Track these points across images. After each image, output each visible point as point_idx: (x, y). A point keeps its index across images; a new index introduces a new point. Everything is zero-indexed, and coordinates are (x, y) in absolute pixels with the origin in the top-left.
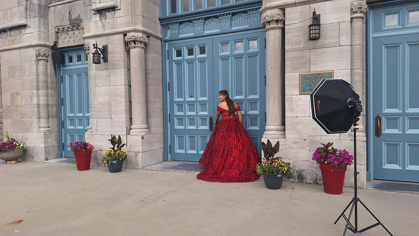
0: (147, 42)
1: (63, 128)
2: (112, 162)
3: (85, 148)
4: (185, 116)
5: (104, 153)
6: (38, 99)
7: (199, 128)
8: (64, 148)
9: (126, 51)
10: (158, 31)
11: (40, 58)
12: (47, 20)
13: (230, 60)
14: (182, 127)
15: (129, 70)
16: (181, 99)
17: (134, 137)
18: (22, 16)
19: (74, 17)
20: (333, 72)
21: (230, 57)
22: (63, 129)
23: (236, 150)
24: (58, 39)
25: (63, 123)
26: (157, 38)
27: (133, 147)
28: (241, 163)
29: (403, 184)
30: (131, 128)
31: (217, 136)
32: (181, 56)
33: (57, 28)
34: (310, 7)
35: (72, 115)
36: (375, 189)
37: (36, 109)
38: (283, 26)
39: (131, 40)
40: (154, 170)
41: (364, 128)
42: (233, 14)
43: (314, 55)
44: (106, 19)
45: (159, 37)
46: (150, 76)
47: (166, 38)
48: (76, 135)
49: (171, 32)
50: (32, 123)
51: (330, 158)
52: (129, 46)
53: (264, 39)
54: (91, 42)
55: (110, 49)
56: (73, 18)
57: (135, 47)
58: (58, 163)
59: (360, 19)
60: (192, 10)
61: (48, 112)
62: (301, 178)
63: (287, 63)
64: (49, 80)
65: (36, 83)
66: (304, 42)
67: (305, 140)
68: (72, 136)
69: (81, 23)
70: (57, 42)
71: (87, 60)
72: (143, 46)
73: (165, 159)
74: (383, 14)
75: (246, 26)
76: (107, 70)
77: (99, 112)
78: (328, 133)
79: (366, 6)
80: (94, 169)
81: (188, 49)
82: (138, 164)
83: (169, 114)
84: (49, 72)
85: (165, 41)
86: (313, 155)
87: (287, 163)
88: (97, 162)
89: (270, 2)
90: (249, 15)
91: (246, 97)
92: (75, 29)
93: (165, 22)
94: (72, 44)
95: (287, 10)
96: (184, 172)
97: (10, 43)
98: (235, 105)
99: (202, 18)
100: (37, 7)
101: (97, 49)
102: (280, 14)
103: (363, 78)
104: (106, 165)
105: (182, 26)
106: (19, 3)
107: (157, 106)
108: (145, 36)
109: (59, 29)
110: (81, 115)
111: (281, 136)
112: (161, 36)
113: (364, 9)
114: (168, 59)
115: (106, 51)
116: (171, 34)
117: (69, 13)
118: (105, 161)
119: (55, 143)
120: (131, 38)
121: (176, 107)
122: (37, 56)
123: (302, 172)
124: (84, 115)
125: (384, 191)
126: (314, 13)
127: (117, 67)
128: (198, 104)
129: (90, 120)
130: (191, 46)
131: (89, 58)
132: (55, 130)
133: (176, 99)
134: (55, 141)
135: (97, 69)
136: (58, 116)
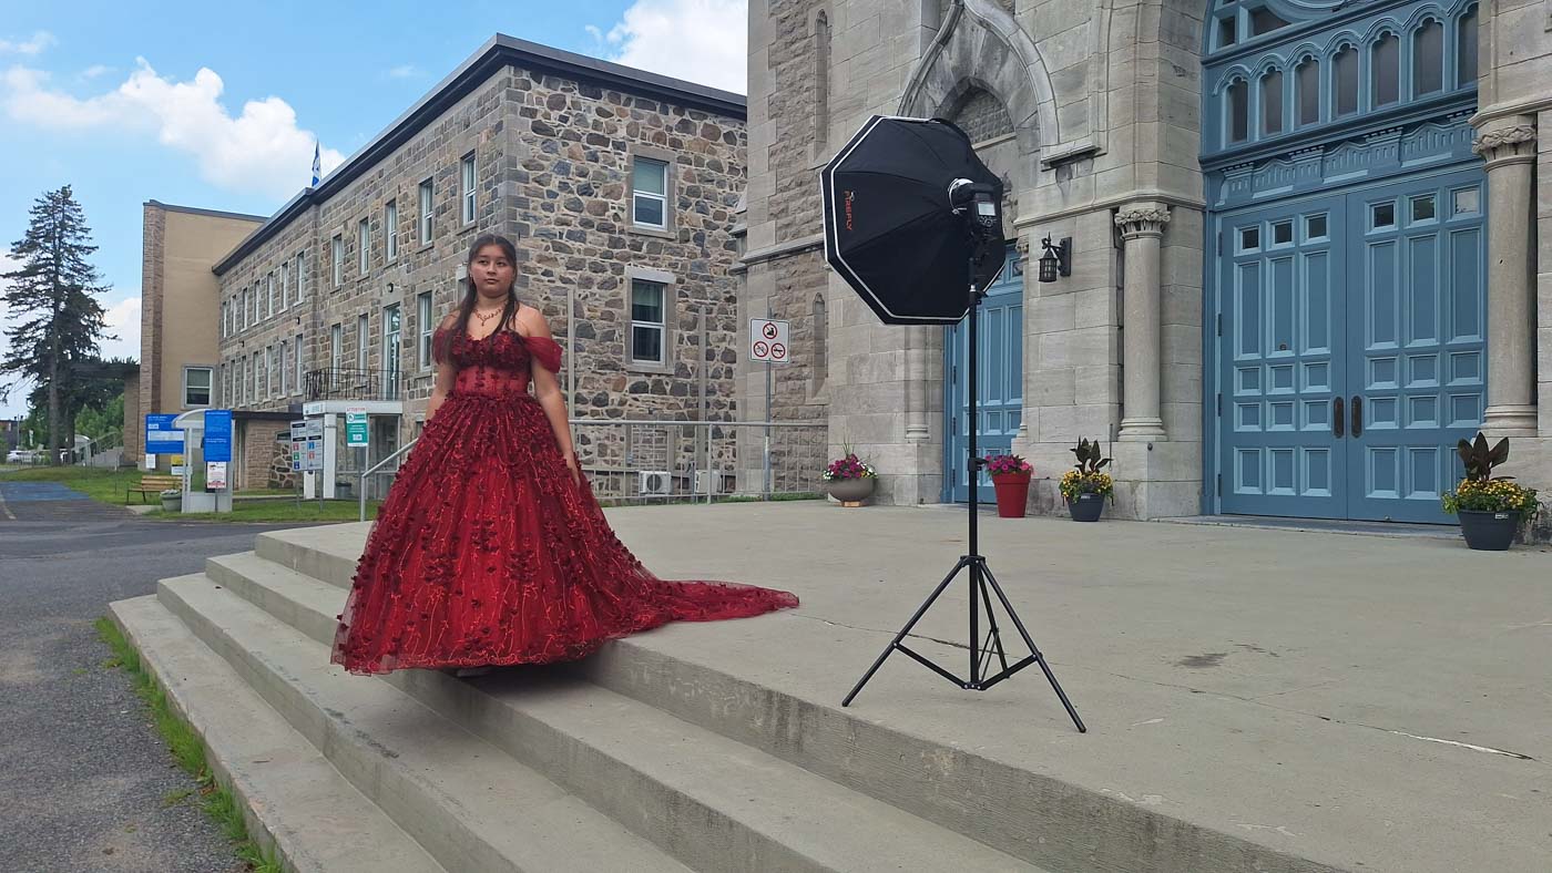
0: (1168, 220)
1: (956, 434)
2: (1079, 498)
3: (1017, 469)
4: (1264, 398)
6: (907, 370)
7: (1303, 429)
8: (954, 482)
9: (1116, 247)
10: (1195, 190)
13: (1396, 247)
14: (1256, 428)
15: (1120, 292)
16: (1254, 356)
22: (955, 438)
25: (956, 423)
26: (1192, 206)
30: (1122, 425)
32: (1258, 246)
37: (902, 392)
38: (1533, 155)
39: (1128, 220)
42: (1407, 129)
44: (1071, 178)
45: (1197, 205)
46: (1172, 302)
47: (1217, 205)
49: (1230, 188)
50: (891, 423)
52: (1124, 235)
53: (1486, 189)
54: (1033, 235)
55: (1077, 247)
57: (1137, 236)
60: (1291, 125)
61: (925, 399)
63: (1543, 246)
65: (903, 333)
69: (1009, 192)
71: (1020, 274)
72: (1156, 230)
73: (1206, 509)
76: (1070, 293)
77: (1047, 390)
81: (1276, 226)
82: (1138, 510)
83: (1219, 395)
85: (1214, 212)
88: (1039, 504)
89: (1497, 102)
90: (1454, 125)
91: (1443, 341)
93: (1214, 167)
95: (1544, 117)
99: (1317, 146)
101: (1049, 249)
102: (1522, 129)
104: (1066, 505)
105: (1260, 171)
107: (1187, 373)
108: (1164, 208)
110: (998, 402)
111: (1527, 432)
112: (1202, 201)
114: (1220, 255)
115: (1069, 252)
116: (1230, 193)
118: (1065, 493)
119: (937, 470)
120: (1129, 217)
121: (1238, 377)
124: (1004, 403)
127: (1093, 286)
128: (1302, 365)
129: (1023, 411)
130: (1285, 217)
131: (1027, 270)
132: (938, 438)
133: (1240, 356)
134: (937, 464)
135: (1044, 294)
136: (945, 408)
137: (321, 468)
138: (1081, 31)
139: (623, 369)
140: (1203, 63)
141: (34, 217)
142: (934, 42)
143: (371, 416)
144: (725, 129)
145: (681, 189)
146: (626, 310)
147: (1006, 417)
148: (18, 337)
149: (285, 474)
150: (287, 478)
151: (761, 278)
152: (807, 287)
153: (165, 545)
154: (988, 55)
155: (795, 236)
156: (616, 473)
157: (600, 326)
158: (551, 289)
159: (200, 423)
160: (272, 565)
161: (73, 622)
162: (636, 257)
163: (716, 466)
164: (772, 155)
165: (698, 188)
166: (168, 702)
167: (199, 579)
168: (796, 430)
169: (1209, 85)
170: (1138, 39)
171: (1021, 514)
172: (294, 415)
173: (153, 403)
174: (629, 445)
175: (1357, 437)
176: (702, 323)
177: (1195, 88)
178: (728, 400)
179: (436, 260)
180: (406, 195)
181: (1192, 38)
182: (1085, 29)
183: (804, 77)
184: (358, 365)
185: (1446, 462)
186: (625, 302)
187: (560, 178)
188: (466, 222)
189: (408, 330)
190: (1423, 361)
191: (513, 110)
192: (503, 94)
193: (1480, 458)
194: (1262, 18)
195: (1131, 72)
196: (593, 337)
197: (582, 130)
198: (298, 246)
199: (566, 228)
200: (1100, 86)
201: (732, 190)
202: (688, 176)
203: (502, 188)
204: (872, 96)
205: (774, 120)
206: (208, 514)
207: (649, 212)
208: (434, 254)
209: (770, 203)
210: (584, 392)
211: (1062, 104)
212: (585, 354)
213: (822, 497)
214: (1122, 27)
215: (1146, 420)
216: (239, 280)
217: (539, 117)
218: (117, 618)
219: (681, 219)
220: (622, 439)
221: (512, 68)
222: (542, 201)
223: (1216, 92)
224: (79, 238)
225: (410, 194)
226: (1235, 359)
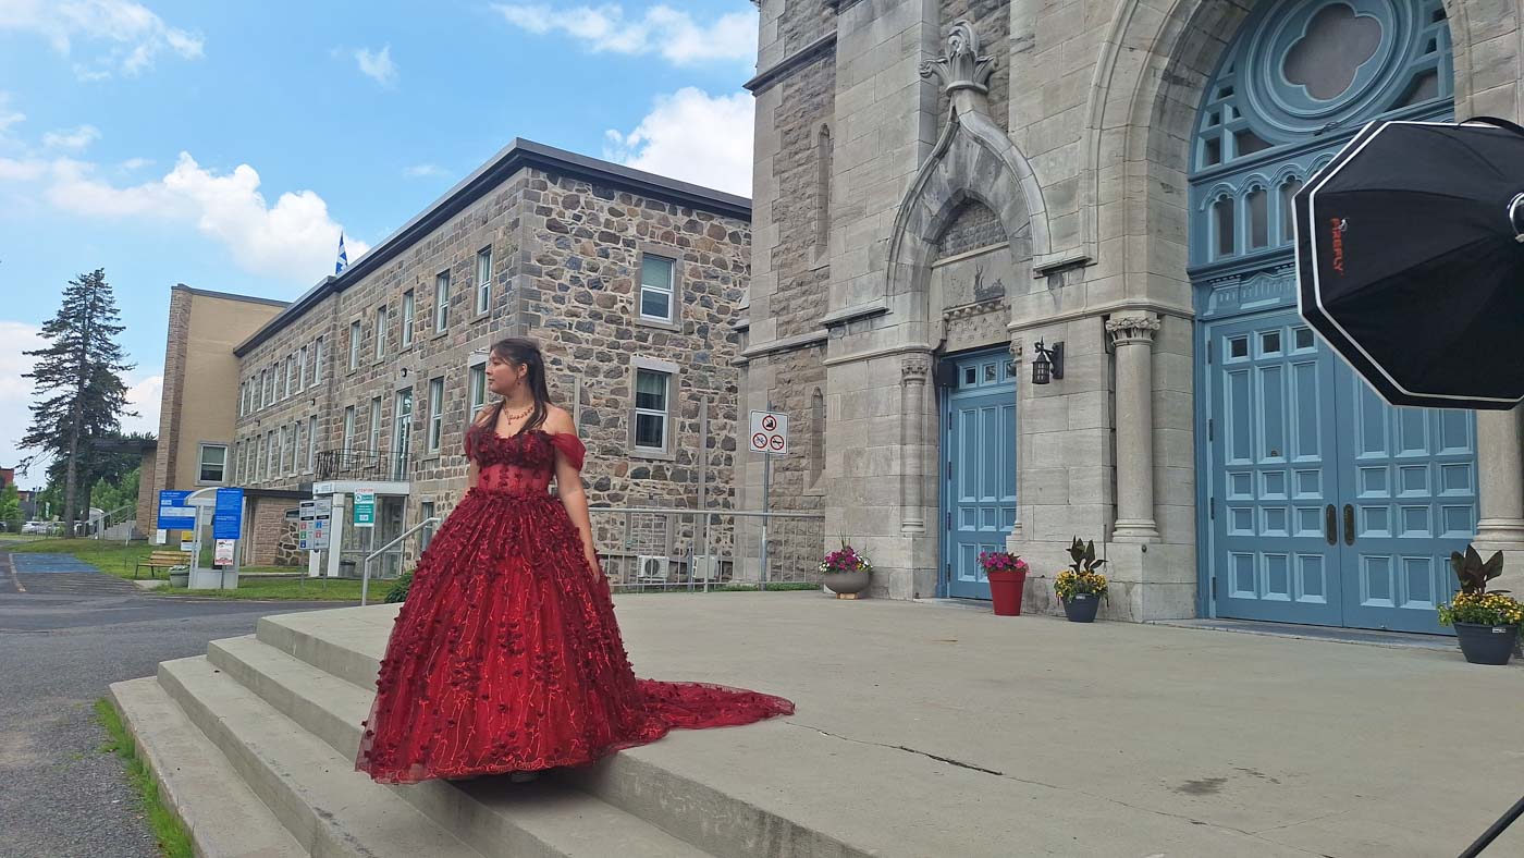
0: (1158, 328)
1: (950, 529)
2: (1074, 598)
3: (1012, 567)
4: (1256, 503)
6: (903, 465)
7: (1296, 535)
8: (950, 575)
9: (1107, 352)
10: (1184, 299)
11: (910, 376)
12: (928, 297)
14: (1248, 533)
15: (1112, 396)
16: (1246, 462)
17: (1124, 546)
18: (876, 292)
19: (986, 285)
22: (949, 533)
24: (947, 334)
25: (950, 517)
26: (1182, 315)
27: (1120, 569)
30: (1116, 526)
33: (949, 310)
35: (972, 500)
37: (898, 486)
39: (1119, 327)
40: (1174, 626)
44: (1062, 285)
45: (1188, 315)
46: (1163, 407)
47: (1205, 314)
48: (980, 548)
49: (1218, 299)
50: (887, 517)
52: (1115, 341)
54: (1026, 339)
55: (1069, 351)
56: (985, 287)
57: (1128, 342)
60: (1275, 242)
61: (921, 493)
64: (926, 422)
65: (900, 429)
68: (969, 549)
69: (1004, 297)
70: (946, 340)
71: (1013, 373)
72: (1147, 338)
73: (1201, 612)
76: (1062, 395)
77: (1041, 489)
80: (1031, 614)
81: (1264, 336)
82: (1133, 612)
83: (1212, 499)
84: (926, 405)
85: (1203, 322)
88: (1035, 604)
91: (1433, 452)
92: (987, 309)
93: (1203, 278)
94: (978, 343)
97: (850, 348)
100: (910, 271)
101: (1042, 353)
104: (1061, 605)
105: (1248, 283)
106: (872, 267)
107: (1179, 476)
108: (1153, 316)
109: (951, 314)
110: (992, 499)
112: (1192, 311)
114: (1210, 362)
115: (1060, 354)
116: (1219, 303)
117: (976, 276)
118: (1059, 594)
119: (933, 563)
120: (1120, 324)
121: (1230, 481)
122: (904, 373)
124: (999, 499)
127: (1086, 389)
128: (1293, 472)
129: (1018, 508)
130: (1272, 328)
131: (1021, 372)
132: (933, 533)
133: (1231, 461)
134: (933, 558)
135: (1037, 395)
136: (940, 503)
137: (327, 549)
138: (1072, 148)
139: (625, 455)
140: (1190, 181)
141: (67, 298)
142: (931, 156)
143: (378, 496)
144: (730, 229)
145: (687, 285)
146: (631, 398)
147: (1000, 513)
148: (42, 412)
149: (292, 551)
150: (293, 556)
151: (761, 371)
152: (806, 382)
153: (169, 622)
154: (982, 169)
155: (794, 333)
156: (615, 557)
157: (605, 413)
158: (559, 377)
159: (211, 501)
160: (273, 651)
161: (73, 702)
162: (641, 347)
163: (714, 552)
164: (774, 256)
165: (703, 284)
166: (160, 792)
167: (200, 661)
168: (793, 520)
169: (1196, 201)
170: (1127, 158)
171: (1017, 613)
172: (304, 494)
173: (167, 478)
174: (629, 528)
175: (1350, 544)
176: (704, 412)
177: (1182, 203)
178: (728, 486)
179: (449, 347)
180: (423, 285)
181: (1176, 156)
182: (1075, 148)
183: (808, 185)
184: (369, 446)
185: (1440, 573)
186: (630, 390)
187: (572, 272)
188: (480, 312)
189: (418, 413)
190: (1413, 470)
191: (530, 209)
192: (521, 192)
193: (1473, 571)
194: (1246, 139)
195: (1120, 188)
196: (598, 423)
197: (594, 228)
198: (317, 331)
199: (576, 319)
200: (1090, 201)
201: (735, 286)
202: (694, 273)
203: (515, 281)
204: (871, 205)
205: (778, 223)
206: (214, 590)
207: (655, 305)
208: (448, 341)
209: (772, 301)
210: (586, 477)
211: (1054, 215)
212: (589, 439)
213: (818, 588)
214: (1111, 145)
215: (1138, 521)
216: (259, 361)
217: (554, 216)
218: (116, 701)
219: (686, 313)
220: (622, 523)
221: (530, 170)
222: (554, 294)
223: (1202, 208)
224: (108, 319)
225: (427, 285)
226: (1227, 464)
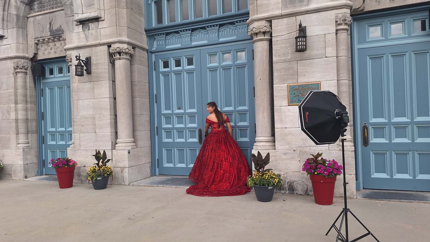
0: (133, 53)
1: (44, 143)
2: (96, 179)
3: (68, 165)
4: (173, 128)
5: (88, 169)
6: (17, 114)
7: (188, 141)
8: (44, 165)
9: (111, 63)
10: (143, 41)
11: (19, 70)
12: (26, 31)
13: (218, 71)
14: (170, 140)
15: (114, 83)
16: (170, 112)
17: (120, 151)
19: (55, 27)
20: (320, 83)
21: (218, 68)
22: (43, 145)
23: (227, 163)
24: (37, 51)
25: (44, 138)
26: (143, 49)
27: (119, 162)
28: (231, 176)
29: (392, 192)
30: (117, 142)
31: (207, 149)
32: (169, 68)
33: (37, 39)
34: (296, 19)
35: (54, 129)
36: (365, 198)
37: (14, 124)
38: (270, 38)
39: (115, 51)
40: (142, 186)
41: (352, 138)
42: (221, 26)
43: (301, 67)
44: (89, 30)
45: (145, 49)
46: (136, 88)
47: (152, 49)
48: (58, 151)
49: (157, 43)
50: (9, 139)
51: (320, 168)
52: (114, 57)
53: (252, 50)
54: (73, 54)
55: (94, 61)
56: (54, 29)
57: (120, 58)
58: (38, 180)
59: (345, 31)
60: (179, 21)
61: (27, 128)
62: (292, 189)
63: (275, 74)
64: (28, 93)
65: (14, 97)
66: (291, 53)
67: (294, 151)
68: (53, 152)
69: (63, 34)
70: (37, 54)
71: (69, 72)
72: (128, 57)
73: (153, 174)
74: (367, 26)
75: (234, 38)
76: (90, 82)
77: (83, 126)
78: (317, 144)
79: (349, 18)
80: (78, 186)
81: (175, 60)
82: (124, 180)
83: (157, 127)
84: (28, 84)
85: (152, 53)
86: (304, 166)
87: (278, 174)
88: (81, 178)
89: (257, 14)
90: (236, 26)
91: (235, 108)
92: (56, 40)
93: (151, 33)
94: (52, 56)
95: (274, 22)
96: (173, 186)
98: (224, 116)
99: (189, 29)
100: (15, 18)
101: (79, 61)
102: (267, 26)
103: (349, 88)
104: (91, 182)
105: (169, 37)
107: (143, 119)
108: (130, 48)
109: (39, 41)
110: (63, 129)
111: (271, 148)
112: (147, 47)
113: (349, 21)
114: (155, 70)
115: (89, 63)
116: (158, 45)
117: (50, 23)
118: (89, 178)
119: (35, 160)
120: (116, 50)
121: (163, 120)
122: (15, 69)
123: (292, 184)
124: (66, 129)
125: (373, 200)
126: (300, 25)
127: (101, 79)
128: (187, 116)
129: (73, 134)
130: (178, 57)
131: (72, 70)
132: (35, 146)
135: (80, 82)
136: (38, 130)
147: (67, 136)
193: (262, 162)
215: (127, 140)
223: (150, 2)
226: (162, 113)
